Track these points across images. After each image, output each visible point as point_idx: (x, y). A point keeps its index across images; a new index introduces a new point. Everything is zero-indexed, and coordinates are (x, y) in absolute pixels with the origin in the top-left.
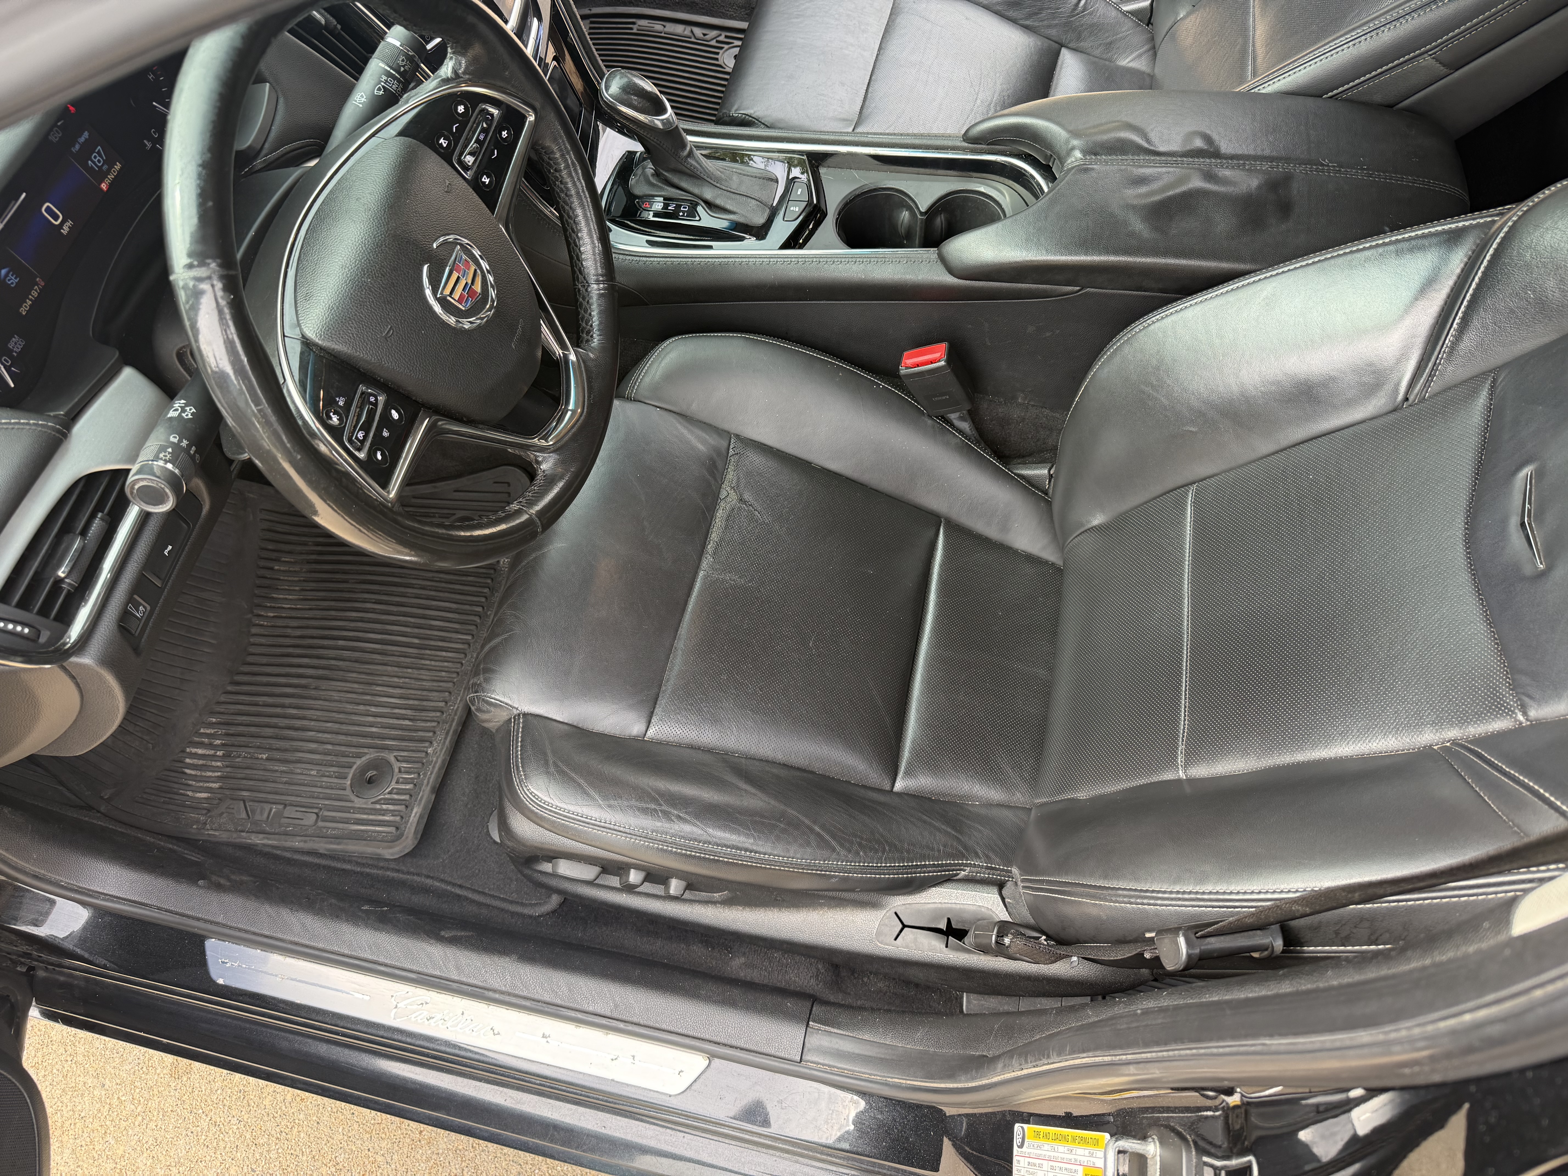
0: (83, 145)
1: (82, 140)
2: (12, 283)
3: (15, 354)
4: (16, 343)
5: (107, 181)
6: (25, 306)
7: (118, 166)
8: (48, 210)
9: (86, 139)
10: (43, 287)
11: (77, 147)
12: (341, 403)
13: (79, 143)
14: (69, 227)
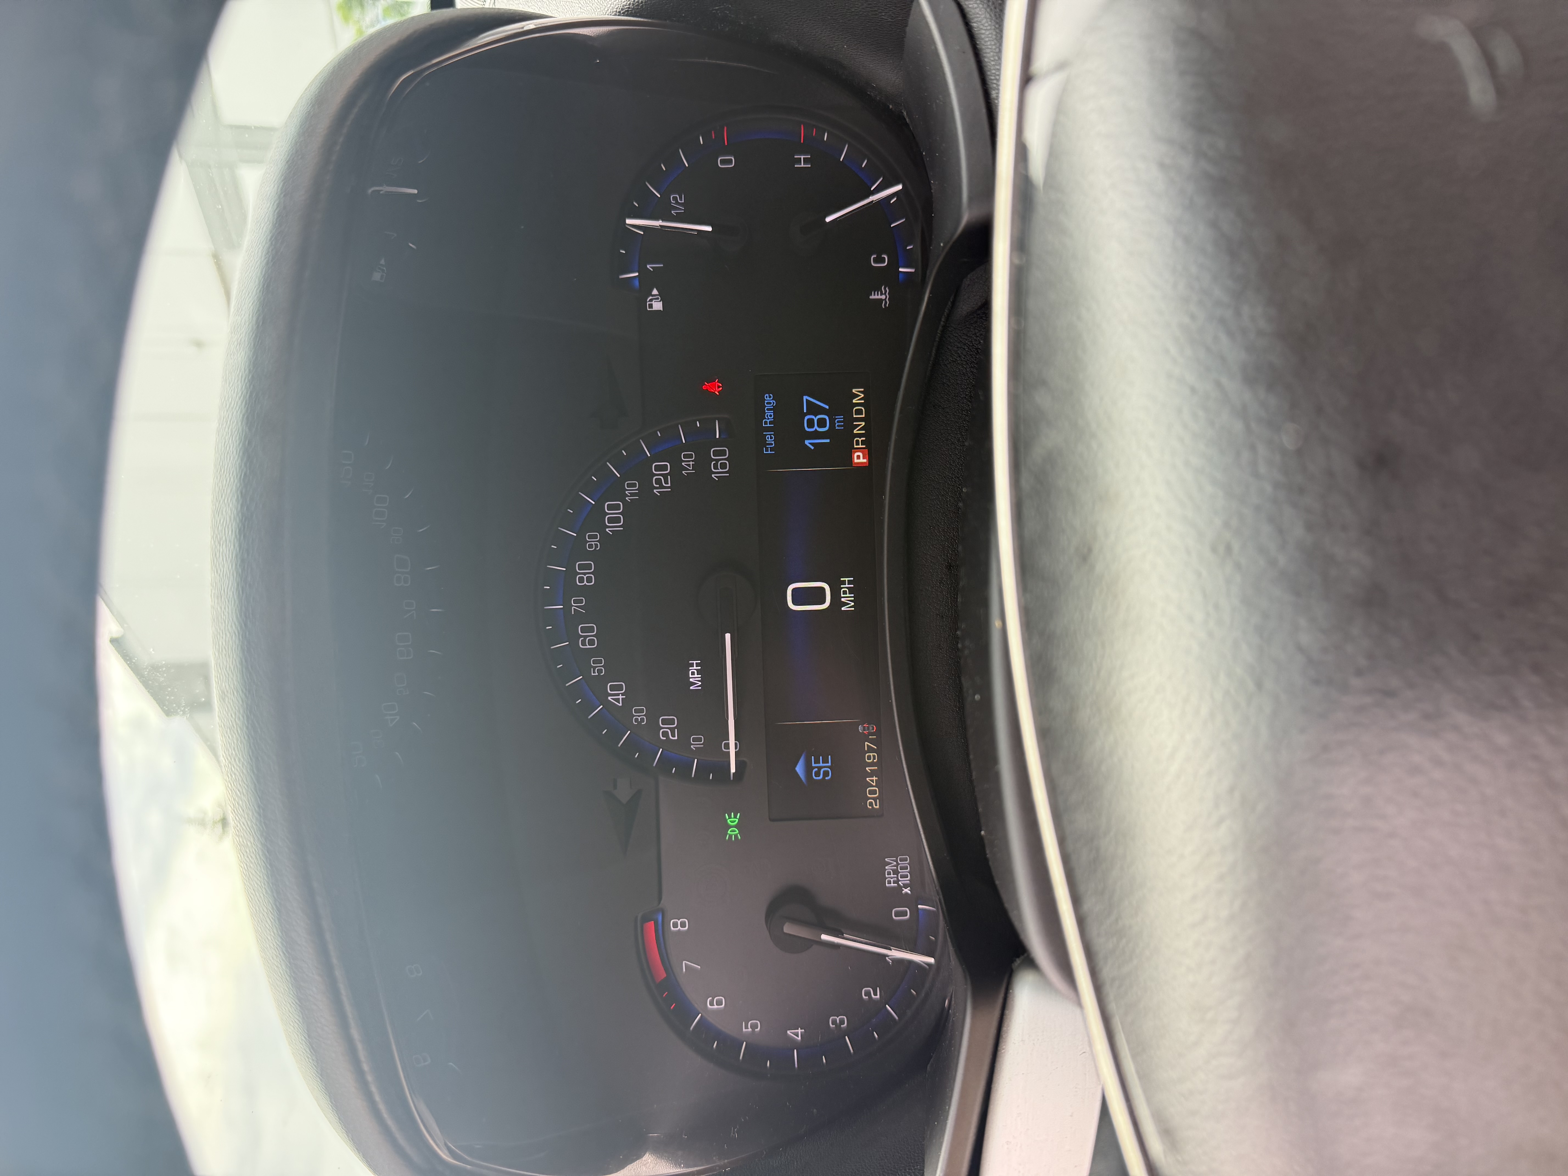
0: (776, 426)
1: (769, 418)
2: (826, 774)
3: (907, 891)
4: (896, 872)
5: (859, 443)
6: (874, 792)
7: (859, 395)
8: (800, 597)
9: (775, 409)
10: (878, 733)
11: (770, 439)
13: (768, 429)
14: (851, 590)
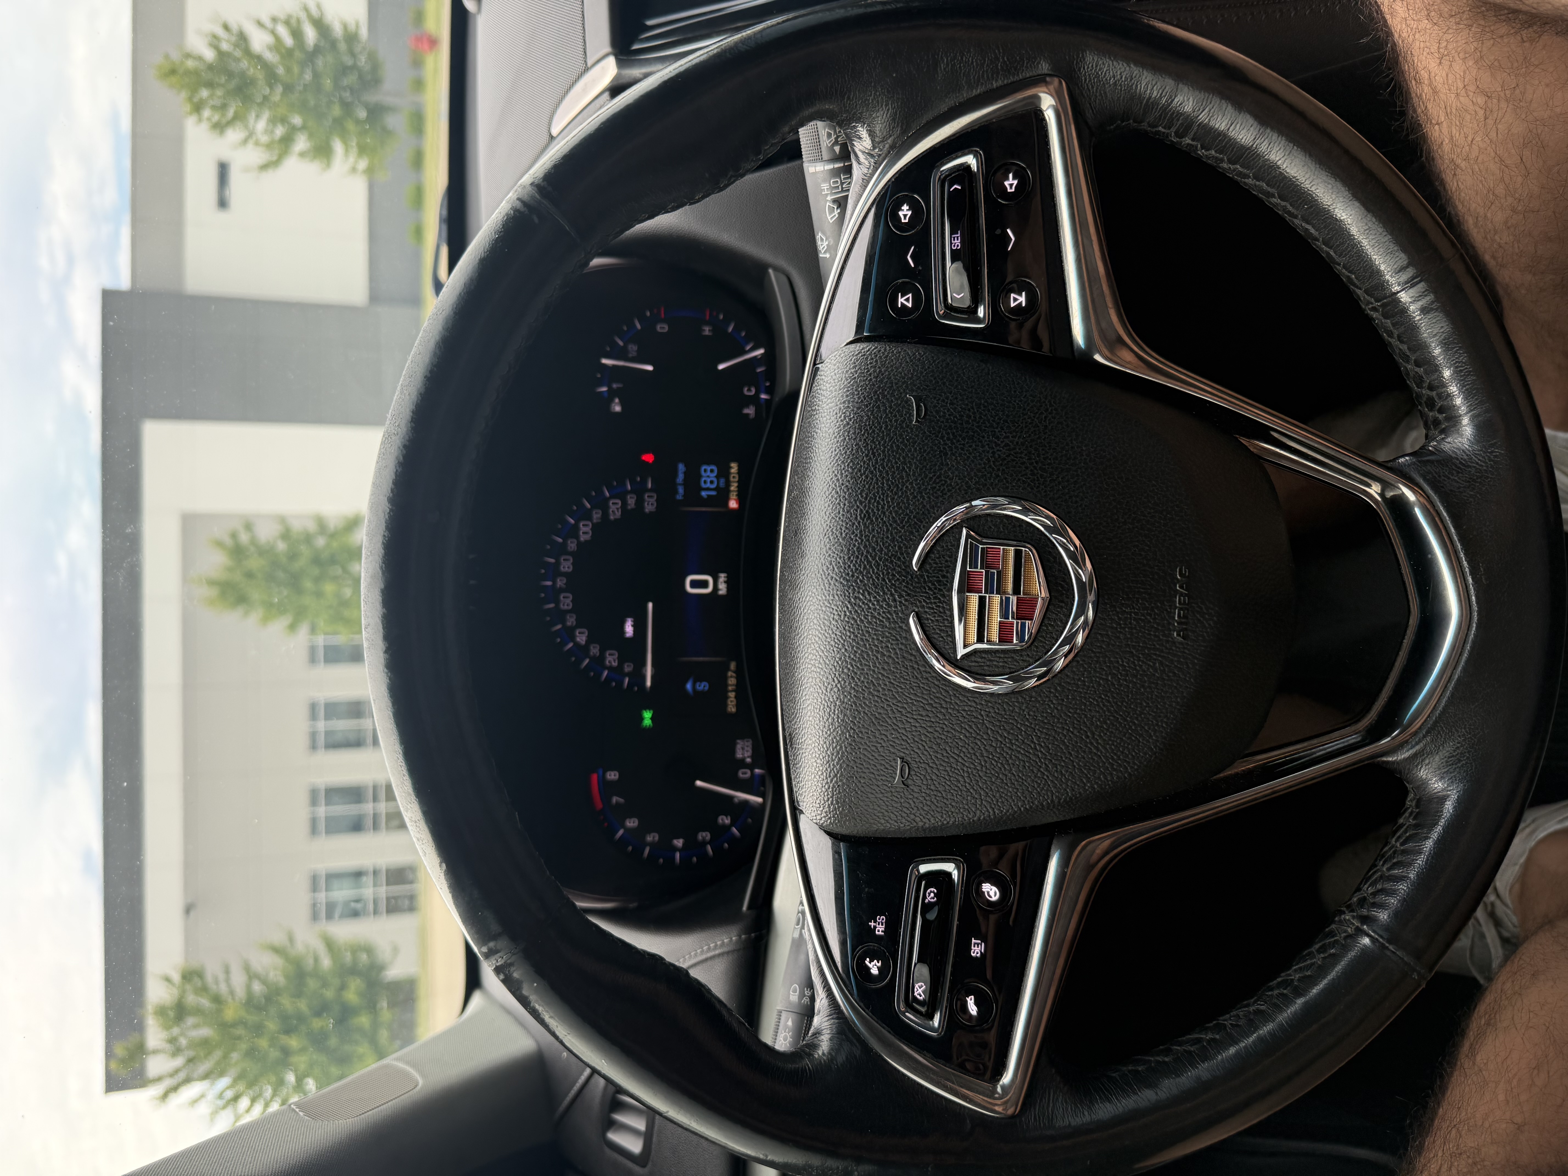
0: (685, 484)
1: (681, 478)
2: (704, 689)
3: (750, 762)
4: (743, 749)
5: (733, 495)
6: (731, 701)
7: (735, 467)
8: (694, 584)
9: (685, 473)
10: (736, 665)
11: (681, 490)
12: (880, 930)
13: (680, 484)
14: (724, 582)
